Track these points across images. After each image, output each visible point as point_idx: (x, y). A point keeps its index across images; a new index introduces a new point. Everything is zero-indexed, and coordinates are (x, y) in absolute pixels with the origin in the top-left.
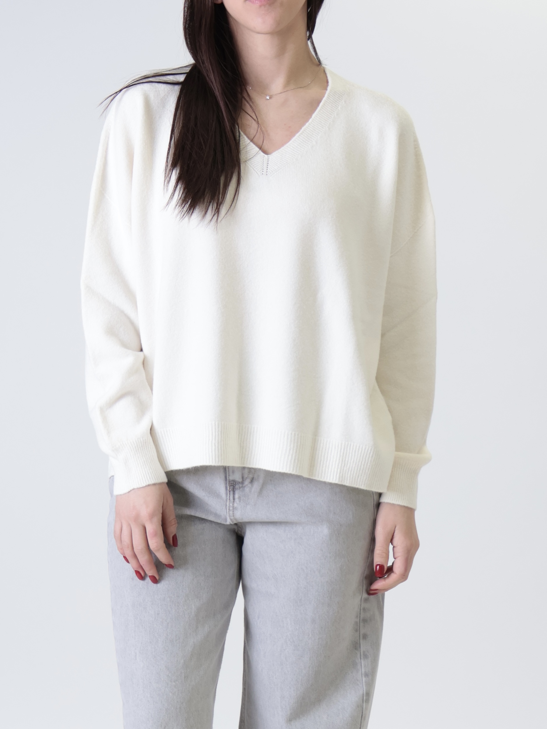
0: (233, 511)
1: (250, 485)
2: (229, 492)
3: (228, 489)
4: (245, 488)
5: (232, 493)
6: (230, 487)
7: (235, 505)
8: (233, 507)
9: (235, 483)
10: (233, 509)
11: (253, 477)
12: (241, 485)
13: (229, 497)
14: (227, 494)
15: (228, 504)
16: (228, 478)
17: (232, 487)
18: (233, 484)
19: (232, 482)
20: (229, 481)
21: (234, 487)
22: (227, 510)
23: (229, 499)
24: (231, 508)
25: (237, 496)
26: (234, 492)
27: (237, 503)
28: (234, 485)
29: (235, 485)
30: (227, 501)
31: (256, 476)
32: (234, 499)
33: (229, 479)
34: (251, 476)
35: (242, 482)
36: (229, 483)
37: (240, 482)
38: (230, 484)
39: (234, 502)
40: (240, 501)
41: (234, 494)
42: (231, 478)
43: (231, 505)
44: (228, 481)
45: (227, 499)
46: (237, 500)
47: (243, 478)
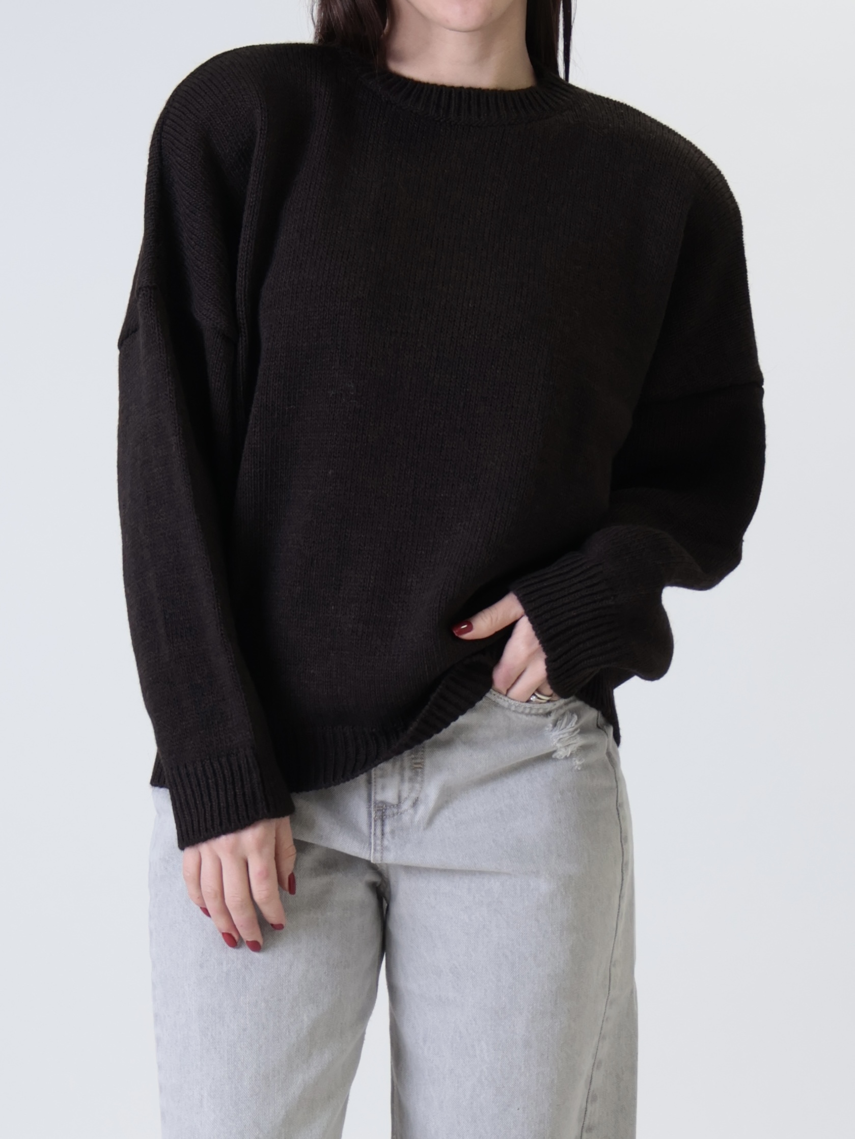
0: (382, 853)
1: (411, 811)
2: (375, 821)
3: (373, 815)
4: (403, 816)
5: (379, 823)
6: (376, 812)
7: (386, 843)
8: (382, 846)
9: (386, 806)
10: (382, 849)
11: (418, 798)
12: (395, 810)
13: (375, 830)
14: (370, 826)
15: (372, 841)
16: (373, 798)
17: (379, 814)
18: (382, 807)
19: (380, 805)
20: (375, 803)
21: (383, 813)
22: (371, 850)
23: (375, 834)
24: (379, 848)
25: (388, 829)
26: (383, 821)
27: (388, 841)
28: (382, 810)
29: (386, 809)
30: (370, 837)
31: (422, 796)
32: (383, 834)
33: (375, 799)
34: (414, 795)
35: (397, 805)
36: (375, 806)
37: (393, 806)
38: (377, 809)
39: (382, 838)
40: (393, 838)
41: (383, 825)
42: (379, 797)
43: (379, 842)
44: (373, 803)
45: (371, 833)
46: (388, 836)
47: (399, 797)
